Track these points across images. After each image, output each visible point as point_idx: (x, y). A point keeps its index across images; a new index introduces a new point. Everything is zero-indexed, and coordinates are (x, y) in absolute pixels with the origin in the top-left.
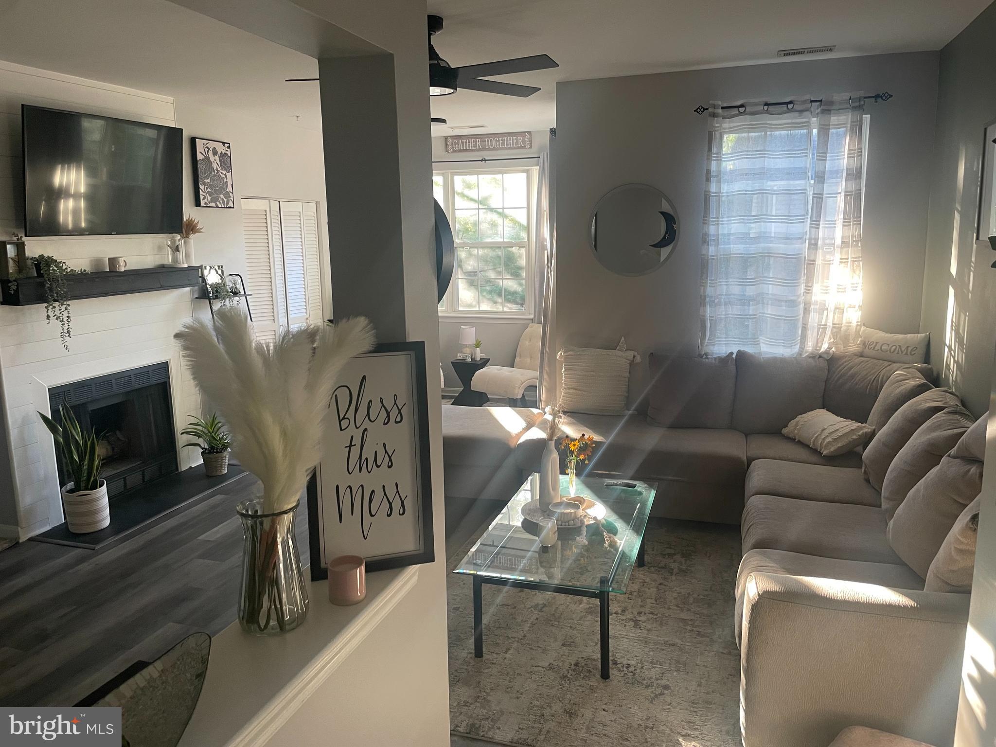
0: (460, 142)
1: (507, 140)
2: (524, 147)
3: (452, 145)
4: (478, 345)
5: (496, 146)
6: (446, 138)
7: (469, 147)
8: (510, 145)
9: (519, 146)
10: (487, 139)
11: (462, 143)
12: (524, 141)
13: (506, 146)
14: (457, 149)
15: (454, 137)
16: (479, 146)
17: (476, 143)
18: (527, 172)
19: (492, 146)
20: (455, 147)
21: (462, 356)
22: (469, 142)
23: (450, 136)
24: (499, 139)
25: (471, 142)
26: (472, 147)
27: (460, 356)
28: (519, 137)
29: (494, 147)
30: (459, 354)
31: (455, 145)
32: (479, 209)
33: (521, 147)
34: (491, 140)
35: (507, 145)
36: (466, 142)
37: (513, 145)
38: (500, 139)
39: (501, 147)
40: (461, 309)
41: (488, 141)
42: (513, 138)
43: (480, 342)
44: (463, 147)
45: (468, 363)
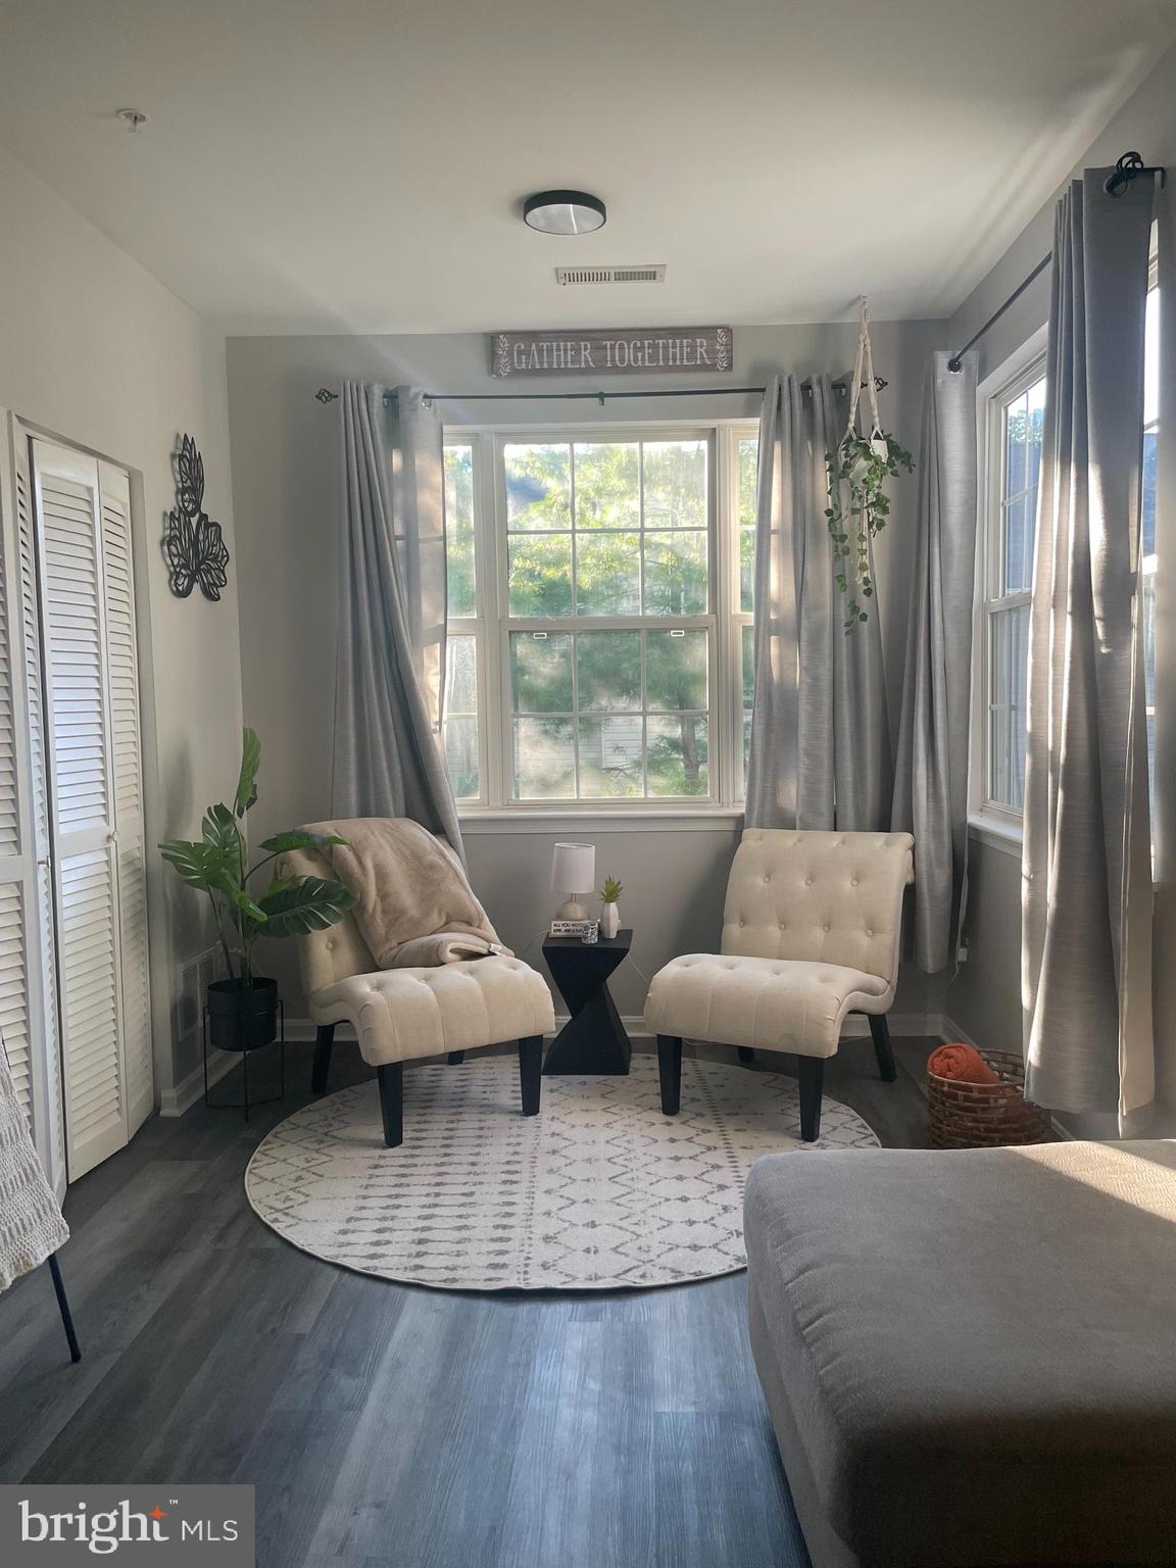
0: (534, 347)
1: (666, 347)
2: (713, 368)
3: (510, 354)
4: (611, 895)
5: (636, 360)
6: (492, 338)
7: (559, 363)
8: (674, 359)
9: (699, 362)
10: (609, 343)
11: (540, 351)
12: (712, 352)
13: (661, 363)
14: (524, 366)
15: (515, 335)
16: (586, 361)
17: (578, 351)
18: (712, 435)
19: (622, 360)
20: (520, 362)
21: (563, 929)
22: (558, 350)
23: (502, 333)
24: (643, 344)
25: (566, 350)
26: (566, 363)
27: (558, 929)
28: (698, 340)
29: (629, 366)
30: (554, 923)
31: (519, 359)
32: (573, 532)
33: (703, 368)
34: (622, 347)
35: (666, 359)
36: (550, 350)
37: (682, 359)
38: (646, 342)
39: (647, 364)
41: (613, 348)
42: (681, 343)
43: (619, 883)
44: (541, 363)
45: (590, 949)
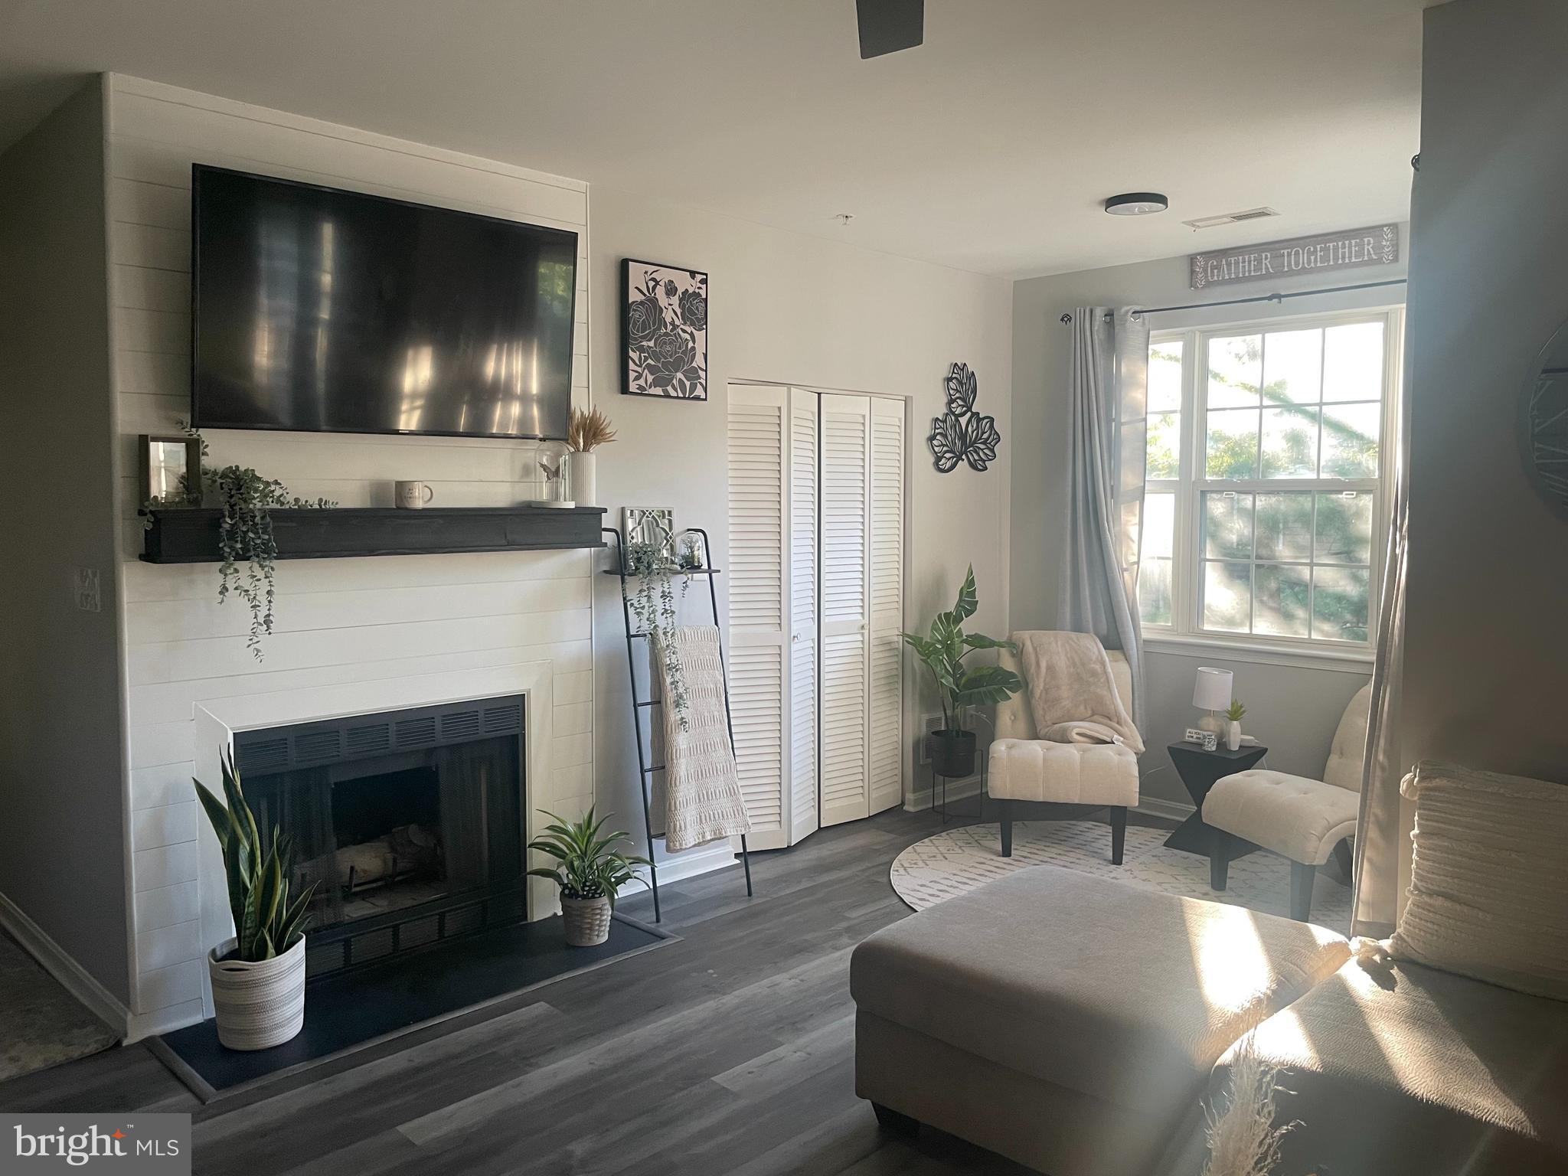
0: (1224, 262)
1: (1336, 249)
2: (1380, 261)
3: (1205, 270)
4: (1235, 714)
5: (1309, 263)
6: (1192, 259)
7: (1244, 272)
8: (1343, 258)
9: (1366, 258)
10: (1286, 252)
11: (1229, 265)
12: (1378, 248)
13: (1332, 263)
14: (1216, 278)
15: (1208, 255)
16: (1267, 268)
17: (1260, 262)
18: (1385, 317)
19: (1297, 264)
20: (1213, 276)
21: (1195, 736)
22: (1244, 262)
23: (1199, 254)
24: (1315, 248)
25: (1250, 262)
26: (1250, 271)
27: (1191, 734)
28: (1366, 240)
29: (1304, 268)
30: (1188, 730)
31: (1212, 272)
32: (1261, 407)
33: (1371, 262)
34: (1297, 253)
35: (1336, 258)
36: (1237, 263)
37: (1350, 257)
38: (1318, 247)
39: (1319, 264)
40: (1207, 627)
41: (1289, 255)
42: (1350, 243)
43: (1241, 707)
44: (1229, 274)
45: (1208, 754)
